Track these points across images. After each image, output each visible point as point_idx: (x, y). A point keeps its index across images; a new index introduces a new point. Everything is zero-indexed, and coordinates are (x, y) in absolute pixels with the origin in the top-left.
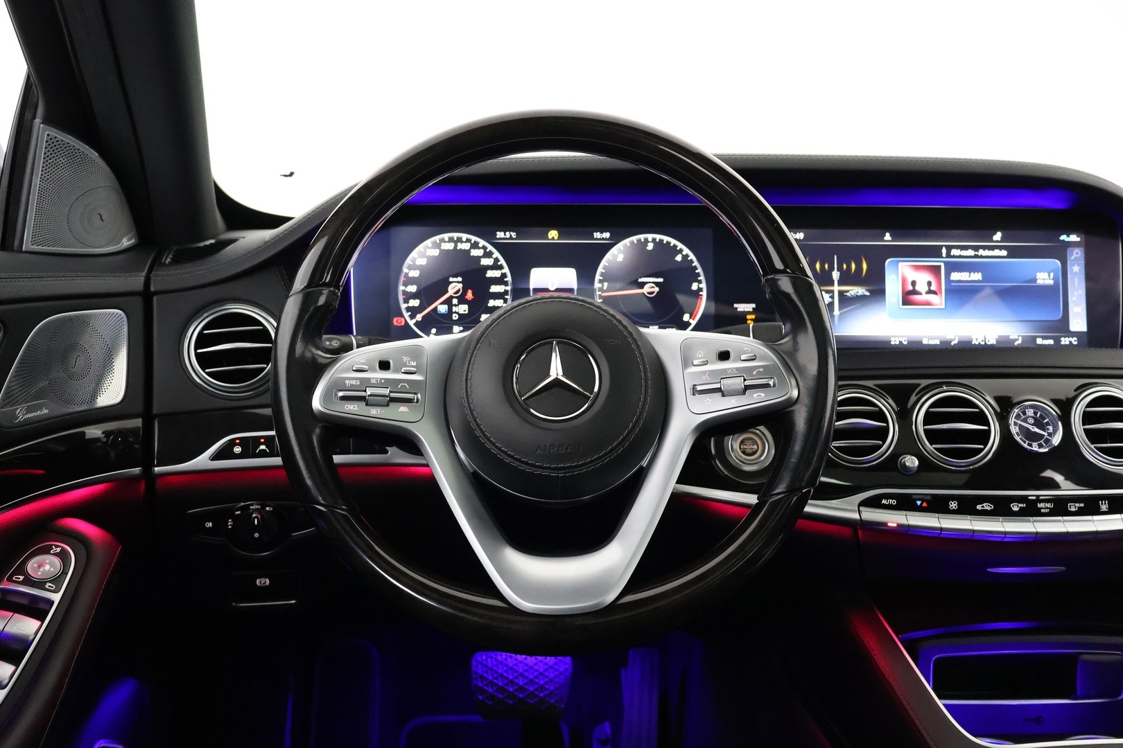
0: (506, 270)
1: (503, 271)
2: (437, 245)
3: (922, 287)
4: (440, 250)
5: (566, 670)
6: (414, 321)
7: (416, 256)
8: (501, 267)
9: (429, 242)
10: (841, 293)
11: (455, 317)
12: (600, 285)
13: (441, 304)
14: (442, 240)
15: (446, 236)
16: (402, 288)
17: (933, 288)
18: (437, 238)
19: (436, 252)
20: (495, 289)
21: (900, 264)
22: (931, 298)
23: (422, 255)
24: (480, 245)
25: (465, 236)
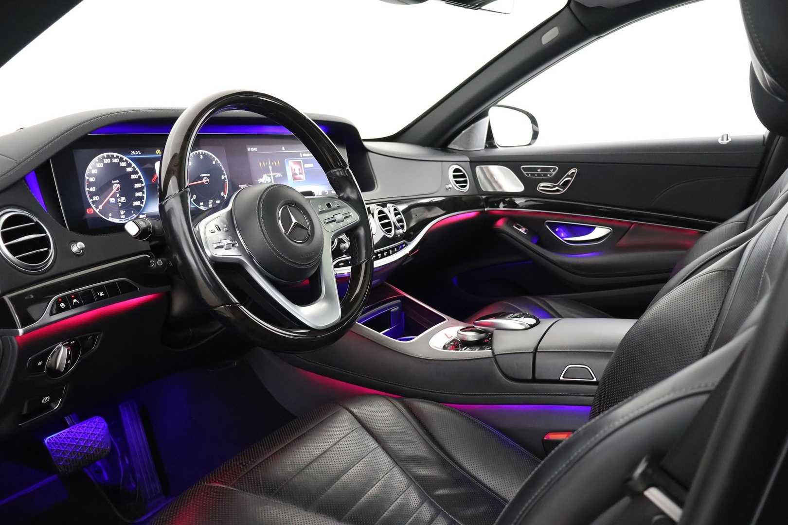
0: (140, 174)
1: (139, 175)
2: (101, 161)
3: (297, 172)
4: (104, 164)
6: (98, 210)
7: (91, 168)
8: (137, 173)
9: (96, 159)
10: (274, 176)
11: (120, 205)
13: (110, 198)
14: (103, 157)
15: (105, 155)
16: (87, 189)
17: (301, 172)
18: (100, 156)
19: (101, 165)
20: (137, 186)
21: (289, 161)
22: (301, 176)
23: (95, 167)
24: (124, 160)
25: (115, 154)
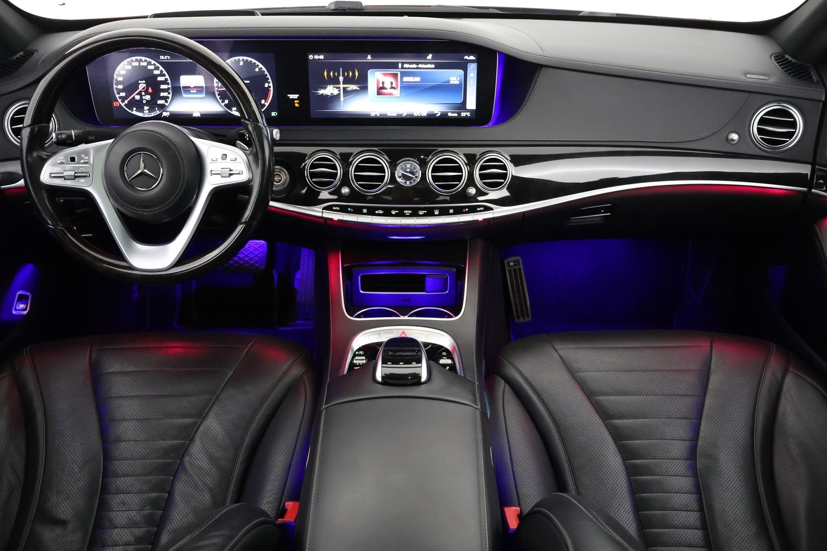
0: (167, 77)
1: (166, 77)
2: (130, 63)
4: (132, 66)
5: (264, 250)
6: (124, 104)
7: (120, 69)
8: (164, 75)
9: (125, 62)
10: (344, 89)
11: (144, 102)
12: (217, 85)
13: (136, 95)
14: (132, 61)
15: (134, 58)
16: (115, 86)
17: (394, 86)
18: (129, 59)
19: (129, 67)
20: (163, 87)
21: (376, 73)
22: (392, 91)
23: (123, 69)
24: (152, 63)
25: (143, 58)
